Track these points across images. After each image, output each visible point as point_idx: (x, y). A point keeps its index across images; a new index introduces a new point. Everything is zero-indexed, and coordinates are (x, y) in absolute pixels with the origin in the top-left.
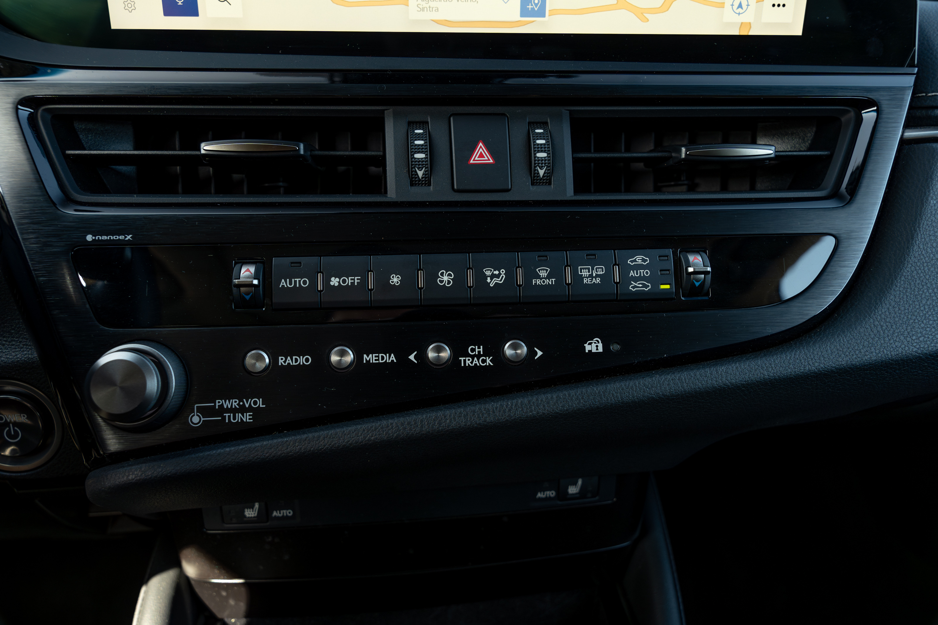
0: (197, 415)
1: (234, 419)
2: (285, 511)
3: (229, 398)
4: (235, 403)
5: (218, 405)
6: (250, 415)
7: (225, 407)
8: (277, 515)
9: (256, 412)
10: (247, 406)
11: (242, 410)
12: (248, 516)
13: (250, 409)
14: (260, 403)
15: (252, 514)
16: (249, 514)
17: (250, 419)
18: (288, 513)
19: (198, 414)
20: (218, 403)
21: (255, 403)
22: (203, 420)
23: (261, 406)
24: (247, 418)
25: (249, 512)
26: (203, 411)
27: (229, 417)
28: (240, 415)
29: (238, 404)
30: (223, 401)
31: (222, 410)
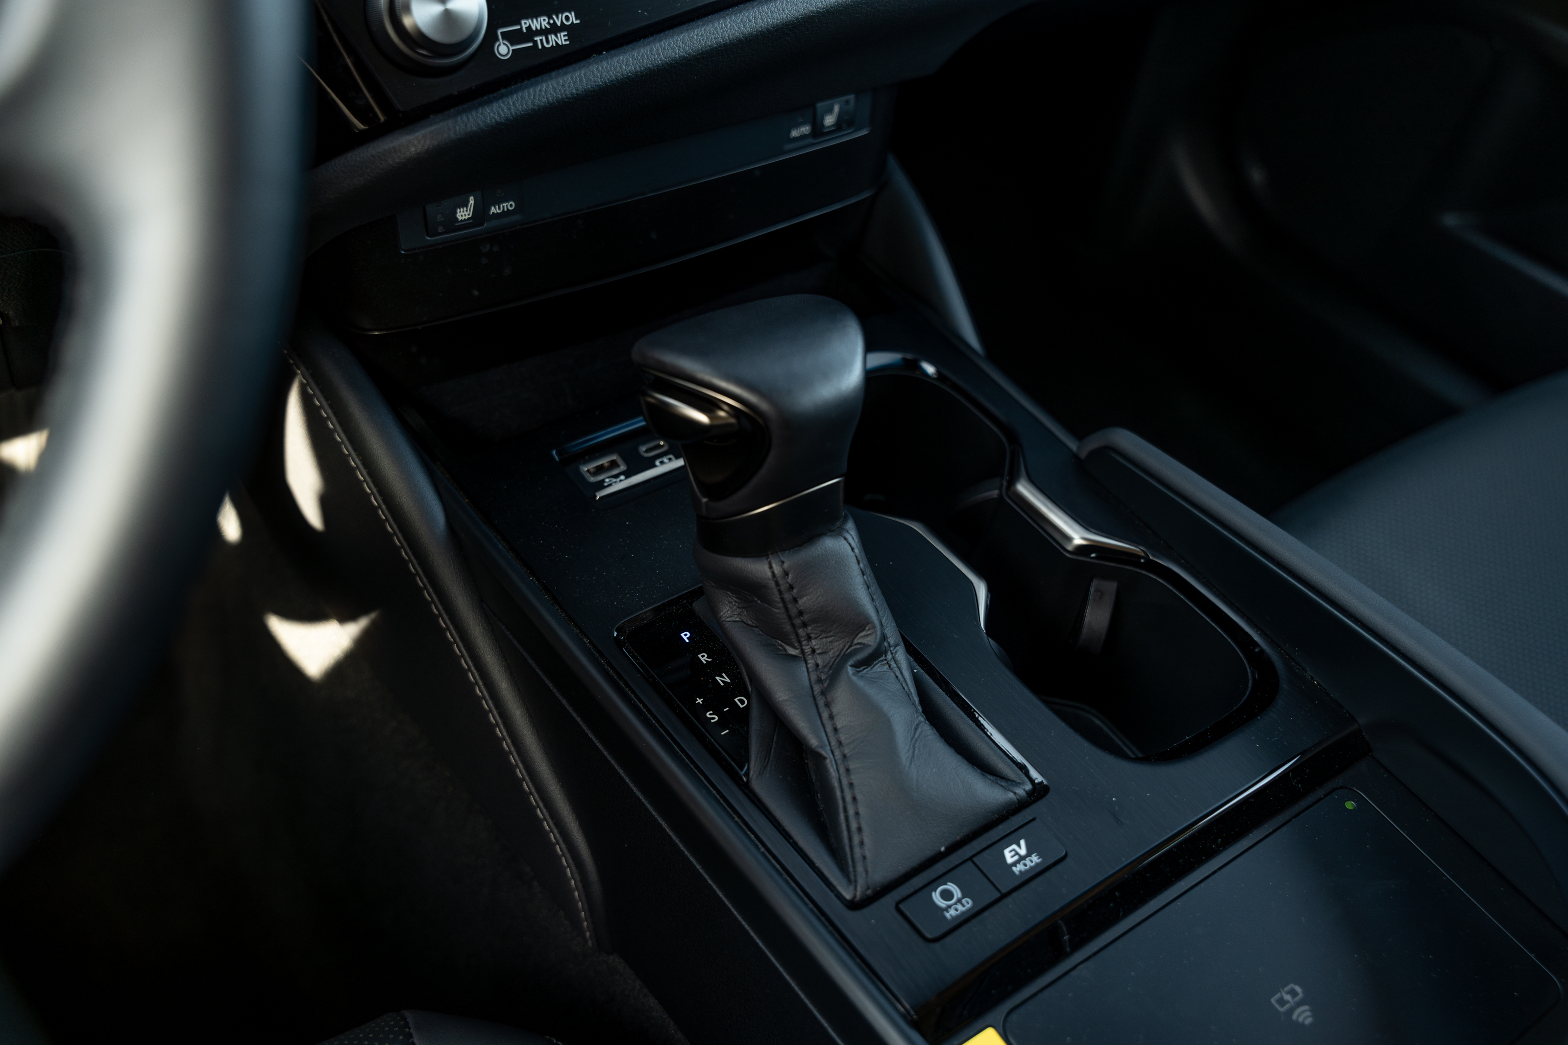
0: (504, 44)
1: (548, 42)
2: (505, 205)
3: (535, 15)
4: (542, 22)
5: (526, 28)
6: (564, 36)
7: (534, 29)
8: (495, 211)
9: (570, 30)
10: (559, 24)
11: (554, 29)
12: (460, 218)
13: (563, 27)
14: (573, 19)
15: (465, 215)
16: (462, 216)
17: (565, 40)
18: (509, 205)
19: (505, 42)
20: (525, 24)
21: (567, 18)
22: (513, 50)
23: (575, 22)
24: (562, 39)
25: (462, 213)
26: (511, 38)
27: (541, 40)
28: (553, 36)
29: (549, 23)
30: (530, 21)
31: (531, 34)
